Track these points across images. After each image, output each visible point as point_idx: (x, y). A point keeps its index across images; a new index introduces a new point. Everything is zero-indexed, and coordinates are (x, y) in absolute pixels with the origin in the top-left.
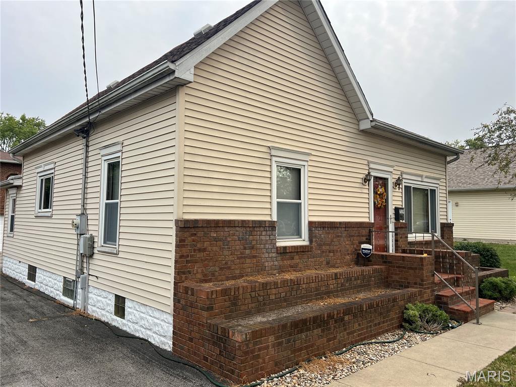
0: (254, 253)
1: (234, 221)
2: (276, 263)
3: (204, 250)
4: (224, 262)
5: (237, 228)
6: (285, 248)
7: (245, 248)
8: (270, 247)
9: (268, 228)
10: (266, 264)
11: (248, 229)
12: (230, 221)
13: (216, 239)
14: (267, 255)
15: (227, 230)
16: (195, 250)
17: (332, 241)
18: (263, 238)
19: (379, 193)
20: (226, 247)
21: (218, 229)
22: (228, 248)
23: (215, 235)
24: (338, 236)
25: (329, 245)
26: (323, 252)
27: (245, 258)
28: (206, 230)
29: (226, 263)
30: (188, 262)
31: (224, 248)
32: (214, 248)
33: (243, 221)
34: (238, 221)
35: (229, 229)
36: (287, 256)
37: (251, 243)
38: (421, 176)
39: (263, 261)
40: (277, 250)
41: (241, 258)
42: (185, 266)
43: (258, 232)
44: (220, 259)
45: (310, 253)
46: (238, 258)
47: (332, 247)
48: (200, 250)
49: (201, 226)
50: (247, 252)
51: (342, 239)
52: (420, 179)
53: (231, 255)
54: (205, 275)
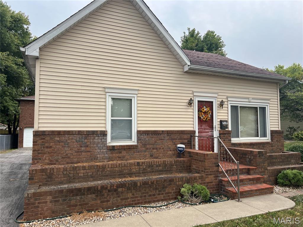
0: (88, 149)
1: (72, 131)
2: (107, 155)
3: (51, 147)
4: (65, 154)
5: (75, 135)
6: (113, 147)
7: (81, 147)
8: (101, 146)
9: (100, 135)
10: (99, 156)
11: (84, 136)
12: (69, 132)
13: (59, 141)
14: (99, 151)
15: (67, 136)
16: (44, 147)
17: (155, 142)
18: (95, 140)
19: (204, 111)
20: (67, 146)
21: (60, 136)
22: (68, 146)
23: (58, 139)
24: (161, 139)
25: (153, 145)
26: (147, 149)
27: (81, 152)
28: (51, 136)
29: (67, 155)
30: (39, 153)
31: (66, 146)
32: (58, 146)
33: (79, 131)
34: (75, 131)
35: (69, 136)
36: (116, 151)
37: (86, 144)
38: (248, 98)
39: (96, 154)
40: (107, 148)
41: (78, 152)
42: (37, 155)
43: (92, 137)
44: (62, 152)
45: (135, 149)
46: (76, 152)
47: (155, 146)
48: (47, 147)
49: (47, 134)
50: (83, 149)
51: (165, 141)
52: (247, 100)
53: (71, 150)
54: (51, 161)
